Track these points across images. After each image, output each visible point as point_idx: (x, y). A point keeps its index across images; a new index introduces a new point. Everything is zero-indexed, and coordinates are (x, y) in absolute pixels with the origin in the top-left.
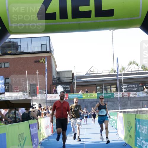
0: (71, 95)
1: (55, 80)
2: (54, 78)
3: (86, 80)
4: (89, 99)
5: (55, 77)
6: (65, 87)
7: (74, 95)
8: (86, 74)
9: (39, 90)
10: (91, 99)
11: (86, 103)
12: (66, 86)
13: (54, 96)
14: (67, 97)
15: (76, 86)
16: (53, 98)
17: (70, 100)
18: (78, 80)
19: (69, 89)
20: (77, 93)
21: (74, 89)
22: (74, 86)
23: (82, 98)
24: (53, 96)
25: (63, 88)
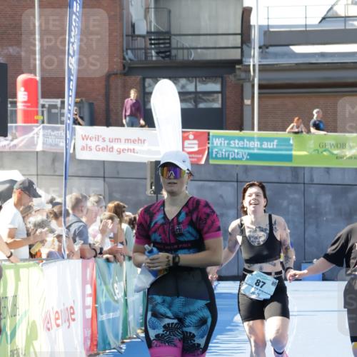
0: (226, 138)
1: (140, 43)
2: (133, 35)
3: (323, 55)
4: (328, 170)
5: (142, 29)
6: (196, 93)
7: (241, 139)
8: (324, 19)
9: (42, 101)
10: (343, 170)
11: (313, 190)
12: (202, 87)
13: (127, 140)
14: (200, 152)
15: (261, 87)
16: (119, 152)
17: (216, 166)
18: (271, 49)
19: (217, 105)
20: (260, 129)
21: (247, 102)
22: (247, 86)
23: (289, 158)
24: (118, 140)
25: (183, 95)
